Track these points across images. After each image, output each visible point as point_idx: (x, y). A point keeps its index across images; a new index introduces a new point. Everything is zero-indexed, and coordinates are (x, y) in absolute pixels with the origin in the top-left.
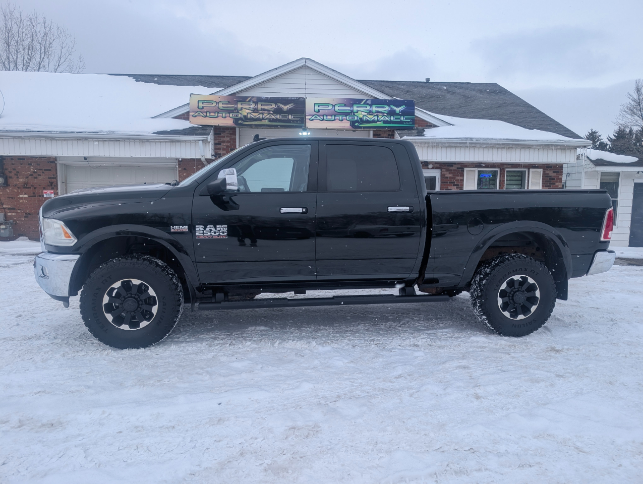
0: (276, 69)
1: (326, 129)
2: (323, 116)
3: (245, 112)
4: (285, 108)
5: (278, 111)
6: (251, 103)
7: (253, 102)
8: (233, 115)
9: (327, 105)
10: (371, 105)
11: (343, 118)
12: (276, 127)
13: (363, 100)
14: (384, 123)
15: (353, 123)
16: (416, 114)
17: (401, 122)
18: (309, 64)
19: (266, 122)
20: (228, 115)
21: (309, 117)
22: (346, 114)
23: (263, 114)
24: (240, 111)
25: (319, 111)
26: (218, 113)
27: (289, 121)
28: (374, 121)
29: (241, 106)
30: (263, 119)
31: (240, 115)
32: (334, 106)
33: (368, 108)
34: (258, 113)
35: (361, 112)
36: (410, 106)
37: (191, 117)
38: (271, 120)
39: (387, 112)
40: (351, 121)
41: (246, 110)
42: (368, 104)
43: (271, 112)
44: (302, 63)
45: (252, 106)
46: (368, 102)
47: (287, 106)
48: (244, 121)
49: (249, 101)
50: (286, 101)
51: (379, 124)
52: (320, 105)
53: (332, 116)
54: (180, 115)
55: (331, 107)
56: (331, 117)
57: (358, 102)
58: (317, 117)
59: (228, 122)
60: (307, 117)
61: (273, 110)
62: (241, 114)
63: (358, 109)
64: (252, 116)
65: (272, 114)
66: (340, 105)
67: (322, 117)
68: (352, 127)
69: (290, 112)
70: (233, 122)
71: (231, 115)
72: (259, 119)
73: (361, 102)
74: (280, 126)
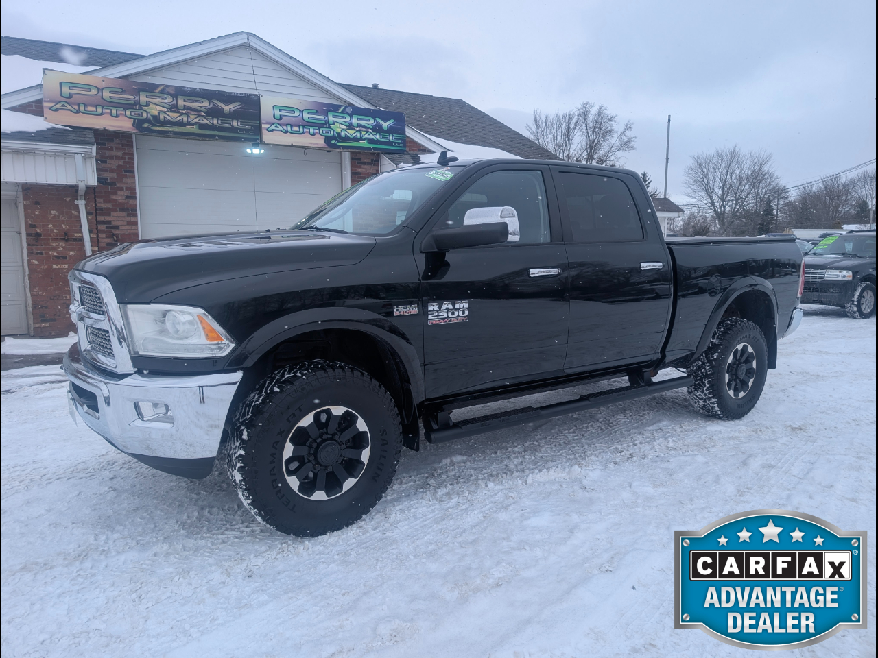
0: (200, 43)
1: (292, 146)
2: (287, 125)
3: (153, 111)
4: (227, 108)
5: (214, 112)
6: (165, 96)
7: (169, 94)
8: (133, 114)
9: (292, 109)
10: (351, 116)
11: (315, 131)
12: (212, 137)
13: (340, 106)
14: (367, 143)
15: (328, 139)
16: (407, 134)
17: (390, 143)
18: (254, 43)
19: (194, 129)
20: (123, 112)
21: (267, 126)
22: (319, 126)
23: (188, 115)
24: (145, 108)
25: (281, 118)
26: (103, 107)
27: (234, 130)
28: (356, 139)
30: (189, 124)
31: (145, 115)
32: (301, 112)
33: (348, 119)
34: (178, 112)
35: (339, 124)
36: (400, 121)
37: (46, 111)
38: (202, 126)
39: (372, 127)
40: (326, 136)
41: (155, 107)
42: (347, 114)
43: (203, 114)
44: (242, 40)
45: (166, 101)
46: (347, 110)
47: (230, 106)
48: (154, 125)
49: (162, 92)
50: (228, 98)
51: (363, 144)
52: (282, 108)
53: (299, 126)
54: (21, 106)
55: (297, 114)
56: (297, 129)
57: (333, 109)
58: (279, 126)
59: (123, 124)
60: (263, 126)
61: (205, 110)
62: (147, 113)
63: (334, 119)
64: (167, 117)
65: (203, 116)
66: (310, 111)
67: (285, 128)
68: (328, 145)
69: (234, 115)
70: (133, 125)
71: (128, 113)
72: (181, 124)
73: (338, 110)
74: (219, 136)
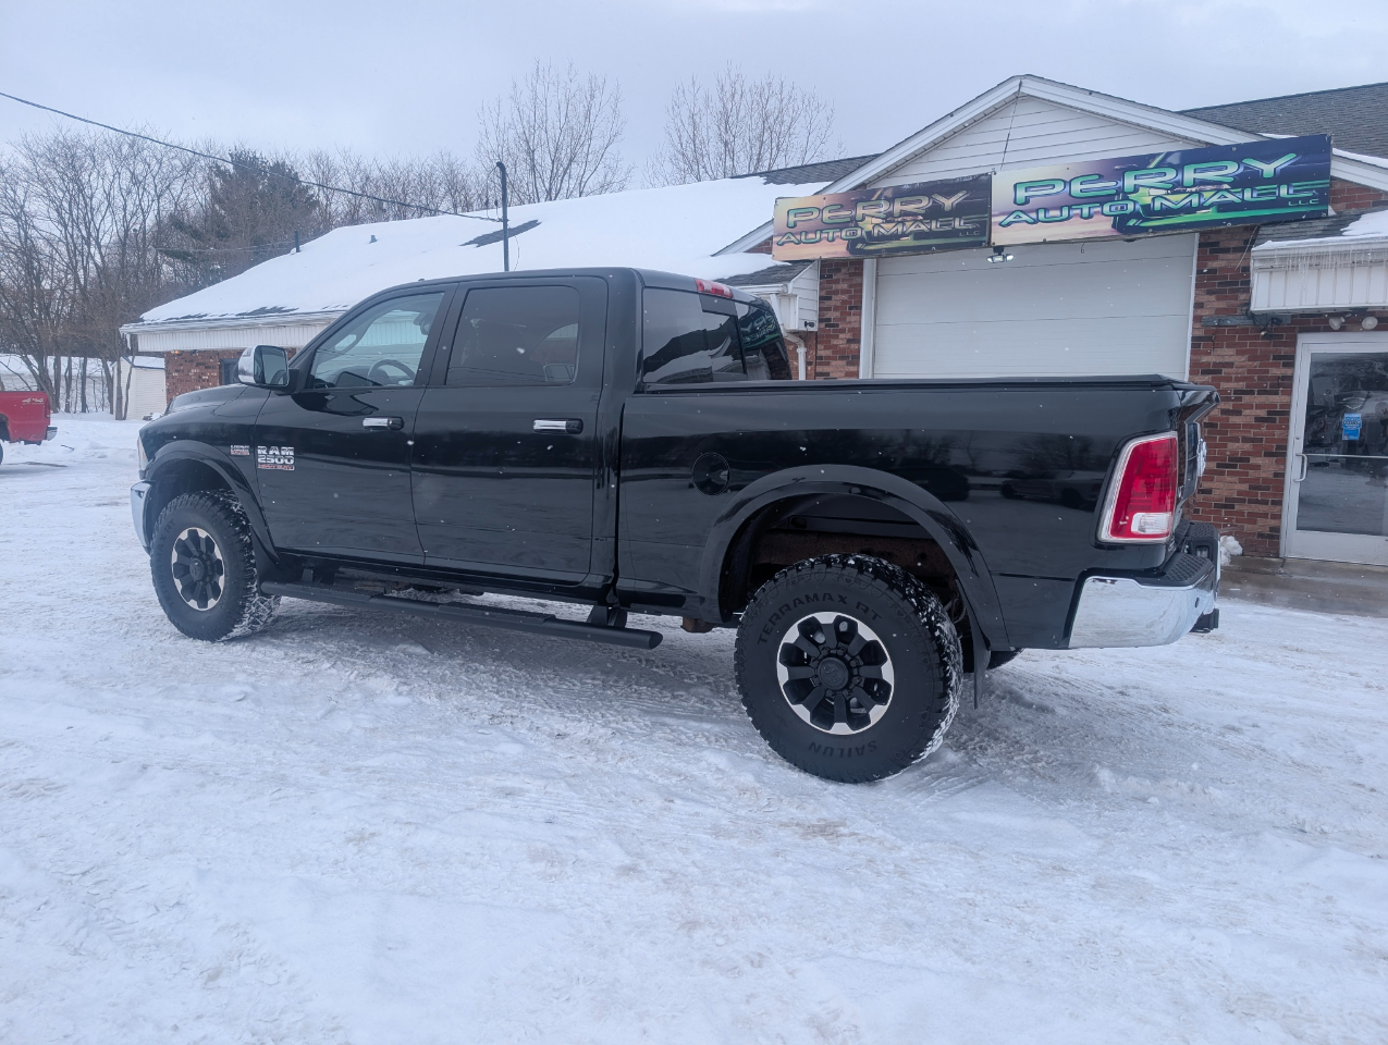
0: (951, 115)
1: (1045, 242)
2: (1037, 211)
3: (868, 225)
4: (948, 203)
5: (934, 212)
6: (882, 202)
7: (887, 199)
9: (1050, 183)
10: (1179, 168)
11: (1092, 211)
12: (927, 249)
13: (1153, 156)
14: (1219, 211)
15: (1120, 223)
16: (1333, 173)
17: (1281, 202)
18: (1030, 88)
19: (907, 241)
21: (1000, 219)
22: (1101, 200)
23: (903, 222)
25: (1027, 201)
27: (955, 233)
28: (1189, 209)
29: (864, 212)
30: (904, 235)
32: (1067, 183)
33: (1171, 175)
35: (1148, 190)
36: (1314, 151)
38: (918, 235)
39: (1231, 179)
40: (1116, 216)
41: (871, 219)
42: (1171, 166)
44: (1012, 88)
45: (882, 209)
46: (1169, 160)
47: (953, 199)
48: (868, 244)
49: (879, 199)
50: (948, 188)
51: (1201, 215)
52: (1029, 186)
53: (1061, 209)
55: (1059, 187)
56: (1057, 213)
57: (1139, 163)
58: (1022, 215)
59: (836, 249)
60: (994, 220)
61: (923, 212)
63: (1138, 182)
64: (882, 230)
66: (1084, 178)
67: (1034, 215)
68: (1119, 230)
69: (958, 211)
72: (896, 237)
73: (1149, 163)
74: (936, 246)
